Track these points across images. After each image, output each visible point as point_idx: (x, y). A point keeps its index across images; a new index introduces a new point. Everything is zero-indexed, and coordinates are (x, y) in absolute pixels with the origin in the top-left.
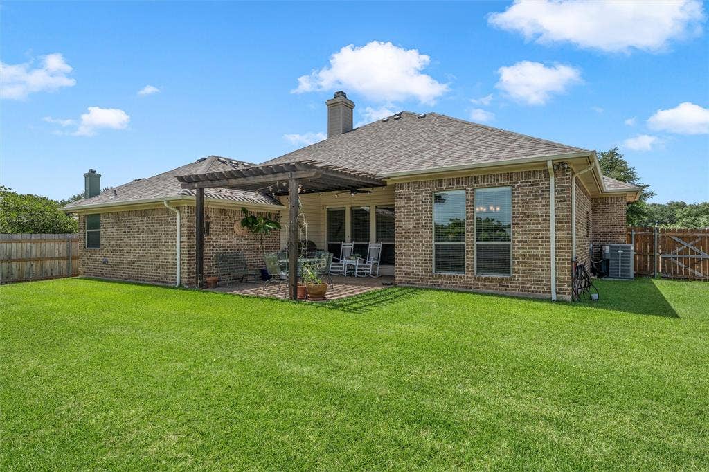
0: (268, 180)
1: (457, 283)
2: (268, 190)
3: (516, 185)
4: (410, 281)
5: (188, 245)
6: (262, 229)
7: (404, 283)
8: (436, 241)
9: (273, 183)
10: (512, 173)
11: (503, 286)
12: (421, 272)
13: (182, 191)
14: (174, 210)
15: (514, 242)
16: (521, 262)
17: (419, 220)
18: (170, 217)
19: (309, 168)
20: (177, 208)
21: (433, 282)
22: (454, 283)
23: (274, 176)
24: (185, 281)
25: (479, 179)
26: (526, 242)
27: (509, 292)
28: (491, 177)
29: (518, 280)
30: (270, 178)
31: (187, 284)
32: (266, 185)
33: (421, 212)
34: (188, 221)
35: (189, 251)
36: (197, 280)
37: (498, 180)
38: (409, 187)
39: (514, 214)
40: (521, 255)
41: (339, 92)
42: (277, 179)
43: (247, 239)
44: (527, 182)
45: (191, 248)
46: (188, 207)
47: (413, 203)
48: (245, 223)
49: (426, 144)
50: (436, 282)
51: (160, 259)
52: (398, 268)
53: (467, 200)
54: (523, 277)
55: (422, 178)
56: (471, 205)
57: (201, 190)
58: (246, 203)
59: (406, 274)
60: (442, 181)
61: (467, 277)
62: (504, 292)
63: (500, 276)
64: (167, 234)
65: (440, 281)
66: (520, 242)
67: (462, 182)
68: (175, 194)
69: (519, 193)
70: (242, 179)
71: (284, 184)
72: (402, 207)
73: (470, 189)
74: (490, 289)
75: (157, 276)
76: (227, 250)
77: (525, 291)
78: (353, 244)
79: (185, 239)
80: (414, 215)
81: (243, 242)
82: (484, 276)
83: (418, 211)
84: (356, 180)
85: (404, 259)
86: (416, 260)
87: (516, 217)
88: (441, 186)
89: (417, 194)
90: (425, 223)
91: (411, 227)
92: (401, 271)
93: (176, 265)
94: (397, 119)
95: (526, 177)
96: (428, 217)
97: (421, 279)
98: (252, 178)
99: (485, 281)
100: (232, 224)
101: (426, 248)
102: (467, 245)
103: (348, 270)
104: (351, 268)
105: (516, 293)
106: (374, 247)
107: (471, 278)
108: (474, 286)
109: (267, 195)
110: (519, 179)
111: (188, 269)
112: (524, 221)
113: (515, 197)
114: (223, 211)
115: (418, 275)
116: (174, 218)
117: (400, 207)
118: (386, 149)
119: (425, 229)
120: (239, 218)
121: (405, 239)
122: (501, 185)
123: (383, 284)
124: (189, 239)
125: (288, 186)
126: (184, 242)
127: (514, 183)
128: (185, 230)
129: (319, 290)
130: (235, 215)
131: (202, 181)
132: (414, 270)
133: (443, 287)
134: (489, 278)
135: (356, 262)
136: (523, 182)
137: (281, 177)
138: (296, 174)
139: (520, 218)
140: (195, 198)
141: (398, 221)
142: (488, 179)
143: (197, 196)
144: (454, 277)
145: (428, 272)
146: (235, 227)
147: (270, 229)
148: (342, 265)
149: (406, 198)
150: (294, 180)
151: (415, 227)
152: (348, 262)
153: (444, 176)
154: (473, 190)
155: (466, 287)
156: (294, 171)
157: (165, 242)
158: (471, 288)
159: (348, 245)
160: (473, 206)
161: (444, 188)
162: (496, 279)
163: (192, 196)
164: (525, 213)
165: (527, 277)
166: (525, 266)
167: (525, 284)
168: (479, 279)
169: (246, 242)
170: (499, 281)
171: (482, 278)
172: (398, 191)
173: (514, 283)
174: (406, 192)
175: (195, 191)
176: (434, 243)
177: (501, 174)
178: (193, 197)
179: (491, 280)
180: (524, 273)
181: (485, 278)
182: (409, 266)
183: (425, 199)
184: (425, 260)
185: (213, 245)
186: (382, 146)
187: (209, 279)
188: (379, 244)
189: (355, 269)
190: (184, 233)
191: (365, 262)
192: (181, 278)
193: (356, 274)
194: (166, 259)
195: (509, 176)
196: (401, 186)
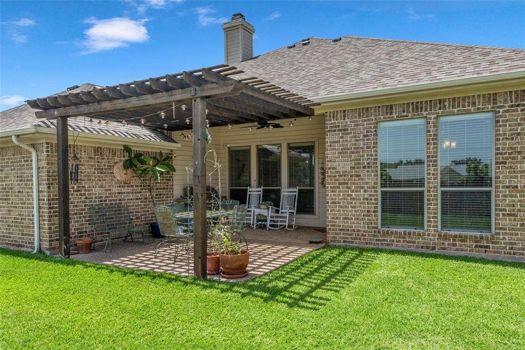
0: (158, 101)
1: (414, 242)
2: (158, 116)
3: (501, 110)
4: (347, 238)
5: (49, 196)
6: (151, 173)
7: (339, 241)
8: (381, 187)
9: (167, 106)
10: (495, 94)
11: (481, 247)
12: (363, 227)
13: (38, 121)
14: (27, 148)
15: (497, 187)
16: (508, 215)
17: (360, 160)
18: (24, 157)
19: (222, 80)
20: (33, 146)
21: (379, 240)
22: (409, 242)
23: (170, 93)
24: (46, 245)
25: (447, 103)
26: (517, 187)
27: (490, 256)
28: (464, 99)
29: (504, 239)
30: (163, 98)
31: (49, 249)
32: (155, 108)
33: (363, 148)
34: (48, 164)
35: (50, 204)
36: (60, 244)
37: (474, 104)
38: (344, 116)
39: (498, 149)
40: (509, 205)
41: (237, 15)
42: (172, 98)
43: (132, 186)
44: (518, 106)
45: (53, 200)
46: (48, 143)
47: (352, 137)
48: (128, 165)
49: (357, 65)
50: (384, 240)
51: (14, 214)
52: (331, 222)
53: (429, 131)
54: (512, 234)
55: (364, 103)
56: (433, 139)
57: (64, 119)
58: (129, 141)
59: (341, 230)
60: (391, 107)
61: (429, 235)
62: (483, 255)
63: (478, 234)
64: (21, 181)
65: (389, 239)
66: (507, 187)
67: (422, 108)
68: (28, 126)
69: (506, 121)
70: (121, 101)
71: (184, 107)
72: (336, 142)
73: (433, 117)
74: (462, 250)
75: (10, 237)
76: (105, 201)
77: (515, 254)
78: (261, 189)
79: (44, 187)
80: (353, 152)
81: (126, 190)
82: (453, 233)
83: (358, 148)
84: (281, 104)
85: (339, 211)
86: (356, 211)
87: (501, 154)
88: (391, 113)
89: (357, 125)
90: (368, 163)
91: (348, 168)
92: (334, 225)
93: (33, 223)
94: (304, 44)
95: (517, 98)
96: (372, 155)
97: (363, 235)
98: (135, 98)
99: (454, 240)
100: (111, 167)
101: (370, 195)
102: (429, 191)
103: (257, 222)
104: (261, 219)
105: (502, 257)
106: (287, 192)
107: (434, 235)
108: (437, 247)
109: (157, 128)
110: (505, 101)
111: (50, 229)
112: (514, 158)
113: (500, 126)
114: (98, 150)
115: (358, 231)
116: (28, 160)
117: (333, 142)
118: (303, 73)
119: (368, 171)
120: (121, 158)
121: (339, 184)
122: (479, 111)
123: (311, 242)
124: (49, 188)
125: (189, 110)
126: (42, 192)
127: (500, 107)
128: (44, 175)
129: (241, 263)
130: (114, 155)
131: (65, 106)
132: (354, 224)
133: (393, 247)
134: (461, 236)
135: (267, 212)
136: (512, 106)
137: (179, 95)
138: (203, 90)
139: (507, 155)
140: (55, 132)
141: (331, 161)
142: (459, 103)
143: (57, 127)
144: (410, 234)
145: (373, 228)
146: (115, 170)
147: (161, 173)
148: (250, 216)
149: (340, 130)
150: (199, 100)
151: (354, 168)
152: (257, 211)
153: (395, 99)
154: (436, 118)
155: (427, 247)
156: (200, 85)
157: (19, 192)
158: (434, 248)
159: (255, 191)
160: (436, 139)
161: (395, 116)
162: (471, 237)
163: (51, 127)
164: (515, 148)
165: (517, 234)
166: (515, 220)
167: (515, 244)
168: (446, 237)
169: (130, 190)
170: (476, 240)
171: (451, 236)
172: (329, 123)
173: (498, 243)
174: (340, 122)
175: (55, 121)
176: (379, 189)
177: (479, 96)
178: (53, 130)
179: (463, 239)
180: (513, 229)
181: (455, 236)
182: (345, 218)
183: (367, 132)
184: (368, 211)
185: (85, 194)
186: (297, 69)
187: (80, 242)
188: (295, 190)
189: (266, 221)
190: (42, 180)
191: (277, 211)
192: (40, 240)
193: (268, 226)
194: (20, 215)
195: (492, 98)
196: (334, 115)
